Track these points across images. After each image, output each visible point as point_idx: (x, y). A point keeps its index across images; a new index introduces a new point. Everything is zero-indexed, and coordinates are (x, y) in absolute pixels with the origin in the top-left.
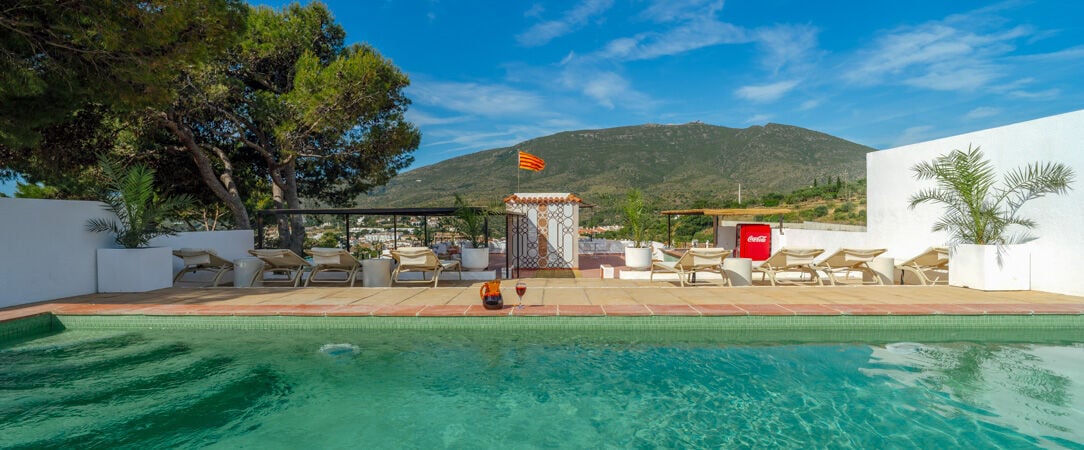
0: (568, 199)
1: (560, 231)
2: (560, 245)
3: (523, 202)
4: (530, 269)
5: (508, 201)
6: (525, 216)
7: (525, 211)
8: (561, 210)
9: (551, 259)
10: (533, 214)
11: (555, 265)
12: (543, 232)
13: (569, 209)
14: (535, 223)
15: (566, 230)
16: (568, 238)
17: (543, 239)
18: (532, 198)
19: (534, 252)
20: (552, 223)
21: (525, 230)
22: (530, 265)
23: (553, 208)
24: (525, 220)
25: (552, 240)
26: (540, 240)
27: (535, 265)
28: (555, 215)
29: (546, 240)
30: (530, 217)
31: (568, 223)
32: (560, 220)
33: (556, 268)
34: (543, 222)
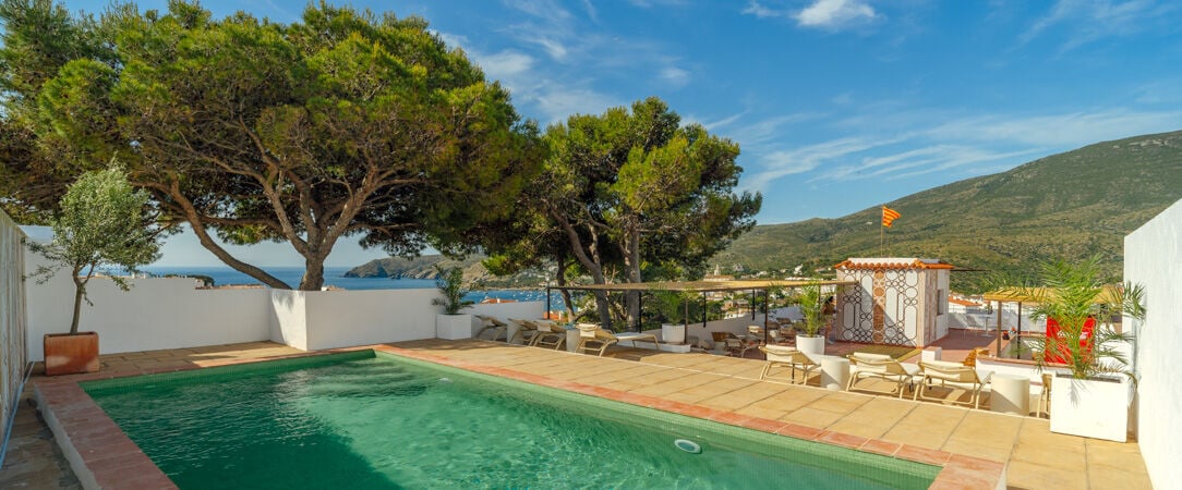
0: (914, 265)
1: (901, 304)
2: (901, 318)
3: (859, 268)
4: (862, 343)
5: (839, 268)
6: (857, 284)
7: (858, 279)
8: (902, 278)
9: (889, 333)
10: (867, 282)
11: (894, 342)
12: (880, 304)
13: (912, 277)
14: (870, 291)
15: (908, 302)
16: (911, 311)
17: (879, 310)
18: (869, 263)
19: (868, 325)
20: (891, 293)
21: (858, 300)
22: (863, 339)
23: (892, 276)
24: (858, 289)
25: (890, 311)
26: (875, 309)
27: (869, 339)
28: (895, 284)
29: (882, 311)
30: (863, 285)
31: (911, 293)
32: (901, 290)
33: (893, 345)
34: (880, 292)
